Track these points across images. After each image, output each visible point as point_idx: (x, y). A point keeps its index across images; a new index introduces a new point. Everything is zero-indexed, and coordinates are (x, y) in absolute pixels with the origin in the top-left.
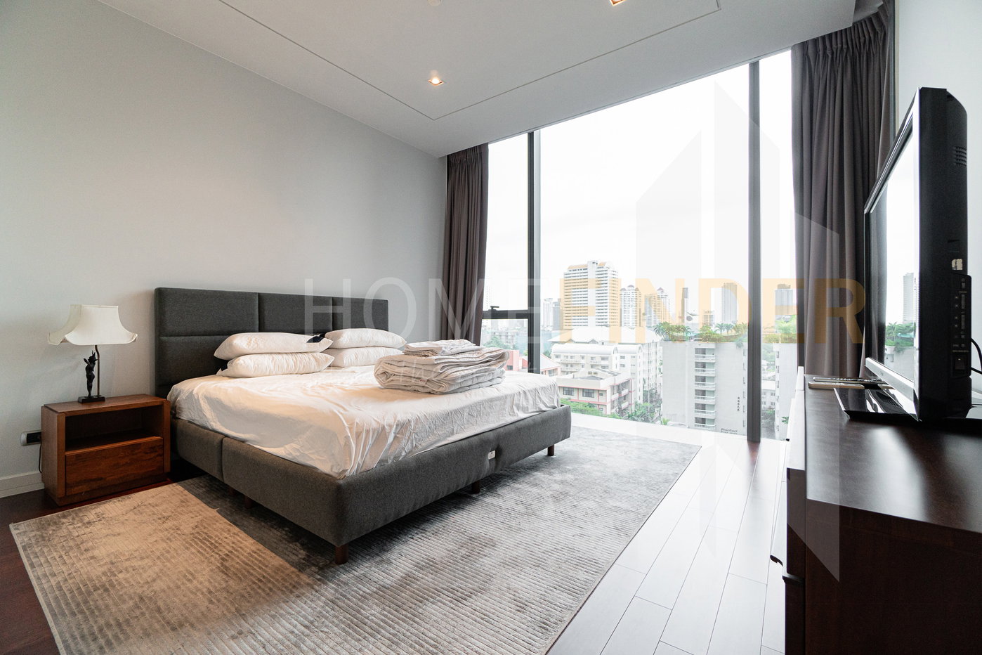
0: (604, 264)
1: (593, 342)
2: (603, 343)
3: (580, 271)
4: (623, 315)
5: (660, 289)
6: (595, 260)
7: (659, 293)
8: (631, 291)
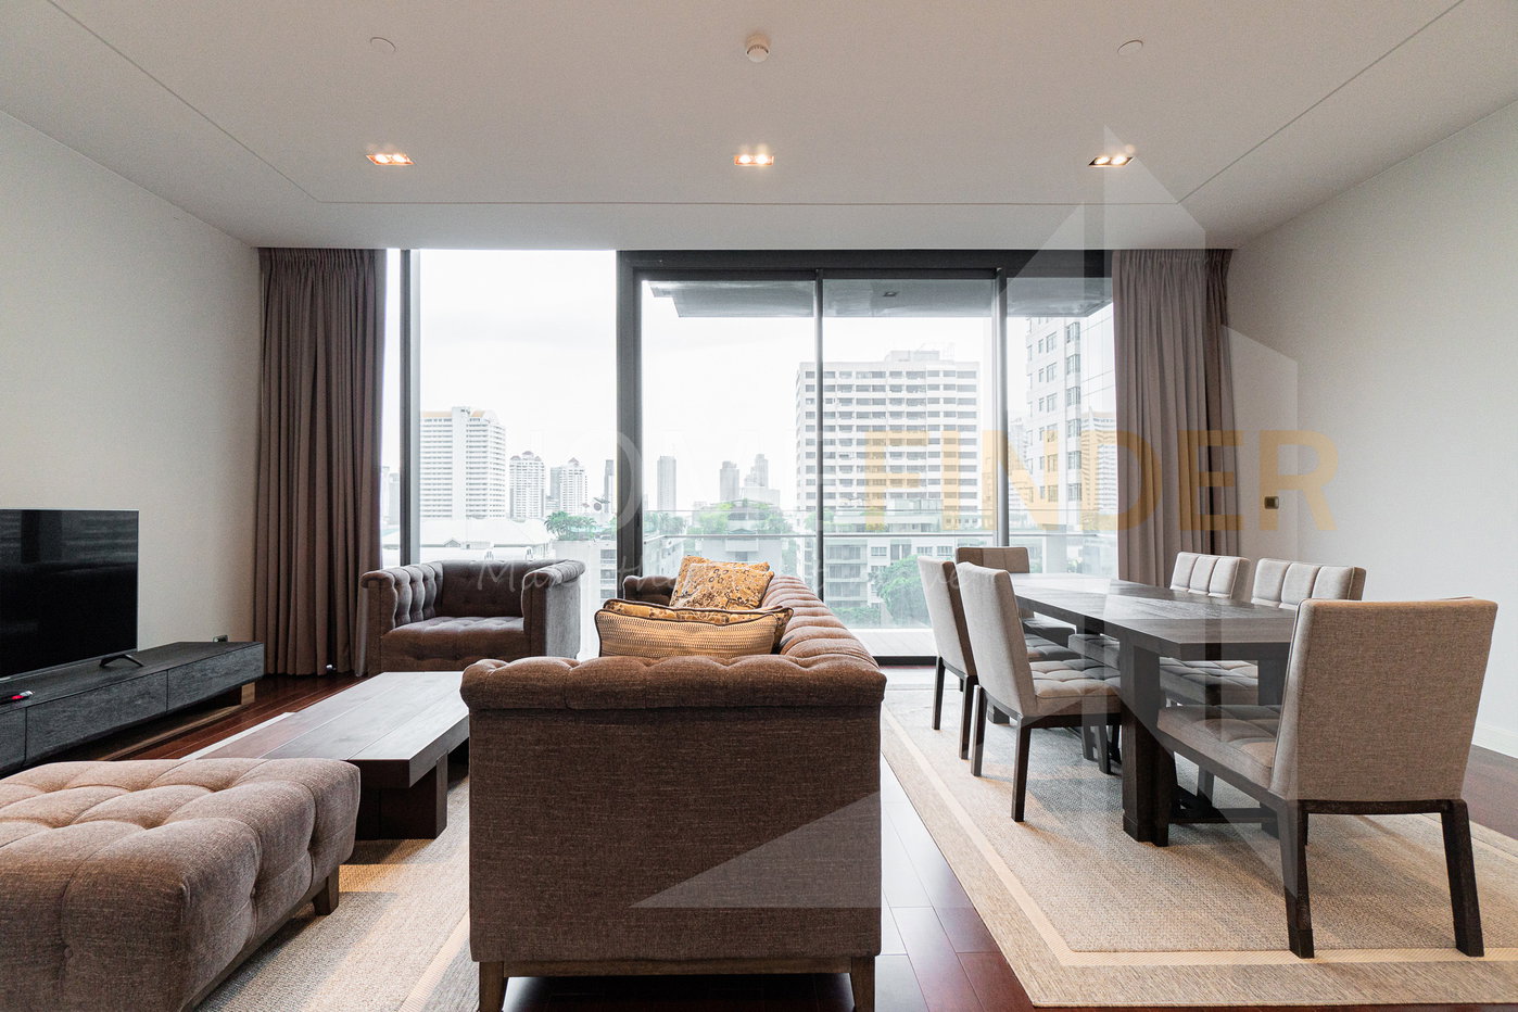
0: (482, 413)
1: (453, 543)
2: (468, 546)
3: (438, 423)
4: (515, 498)
5: (573, 460)
6: (466, 405)
7: (571, 467)
8: (528, 462)
